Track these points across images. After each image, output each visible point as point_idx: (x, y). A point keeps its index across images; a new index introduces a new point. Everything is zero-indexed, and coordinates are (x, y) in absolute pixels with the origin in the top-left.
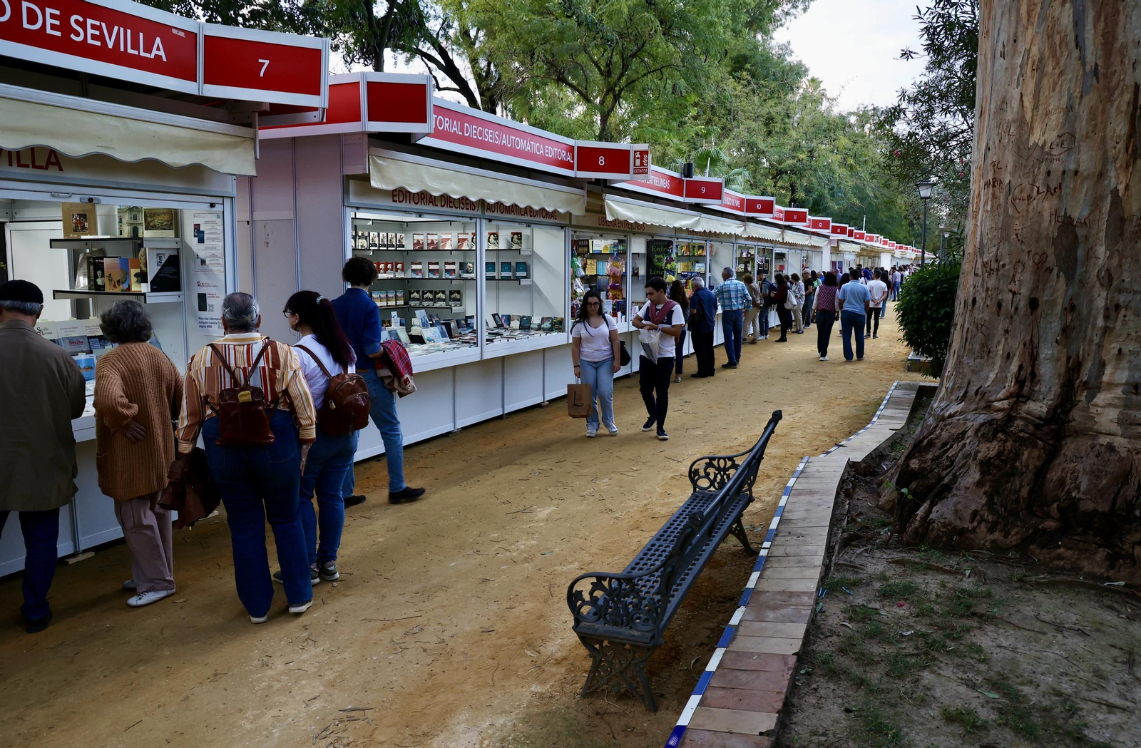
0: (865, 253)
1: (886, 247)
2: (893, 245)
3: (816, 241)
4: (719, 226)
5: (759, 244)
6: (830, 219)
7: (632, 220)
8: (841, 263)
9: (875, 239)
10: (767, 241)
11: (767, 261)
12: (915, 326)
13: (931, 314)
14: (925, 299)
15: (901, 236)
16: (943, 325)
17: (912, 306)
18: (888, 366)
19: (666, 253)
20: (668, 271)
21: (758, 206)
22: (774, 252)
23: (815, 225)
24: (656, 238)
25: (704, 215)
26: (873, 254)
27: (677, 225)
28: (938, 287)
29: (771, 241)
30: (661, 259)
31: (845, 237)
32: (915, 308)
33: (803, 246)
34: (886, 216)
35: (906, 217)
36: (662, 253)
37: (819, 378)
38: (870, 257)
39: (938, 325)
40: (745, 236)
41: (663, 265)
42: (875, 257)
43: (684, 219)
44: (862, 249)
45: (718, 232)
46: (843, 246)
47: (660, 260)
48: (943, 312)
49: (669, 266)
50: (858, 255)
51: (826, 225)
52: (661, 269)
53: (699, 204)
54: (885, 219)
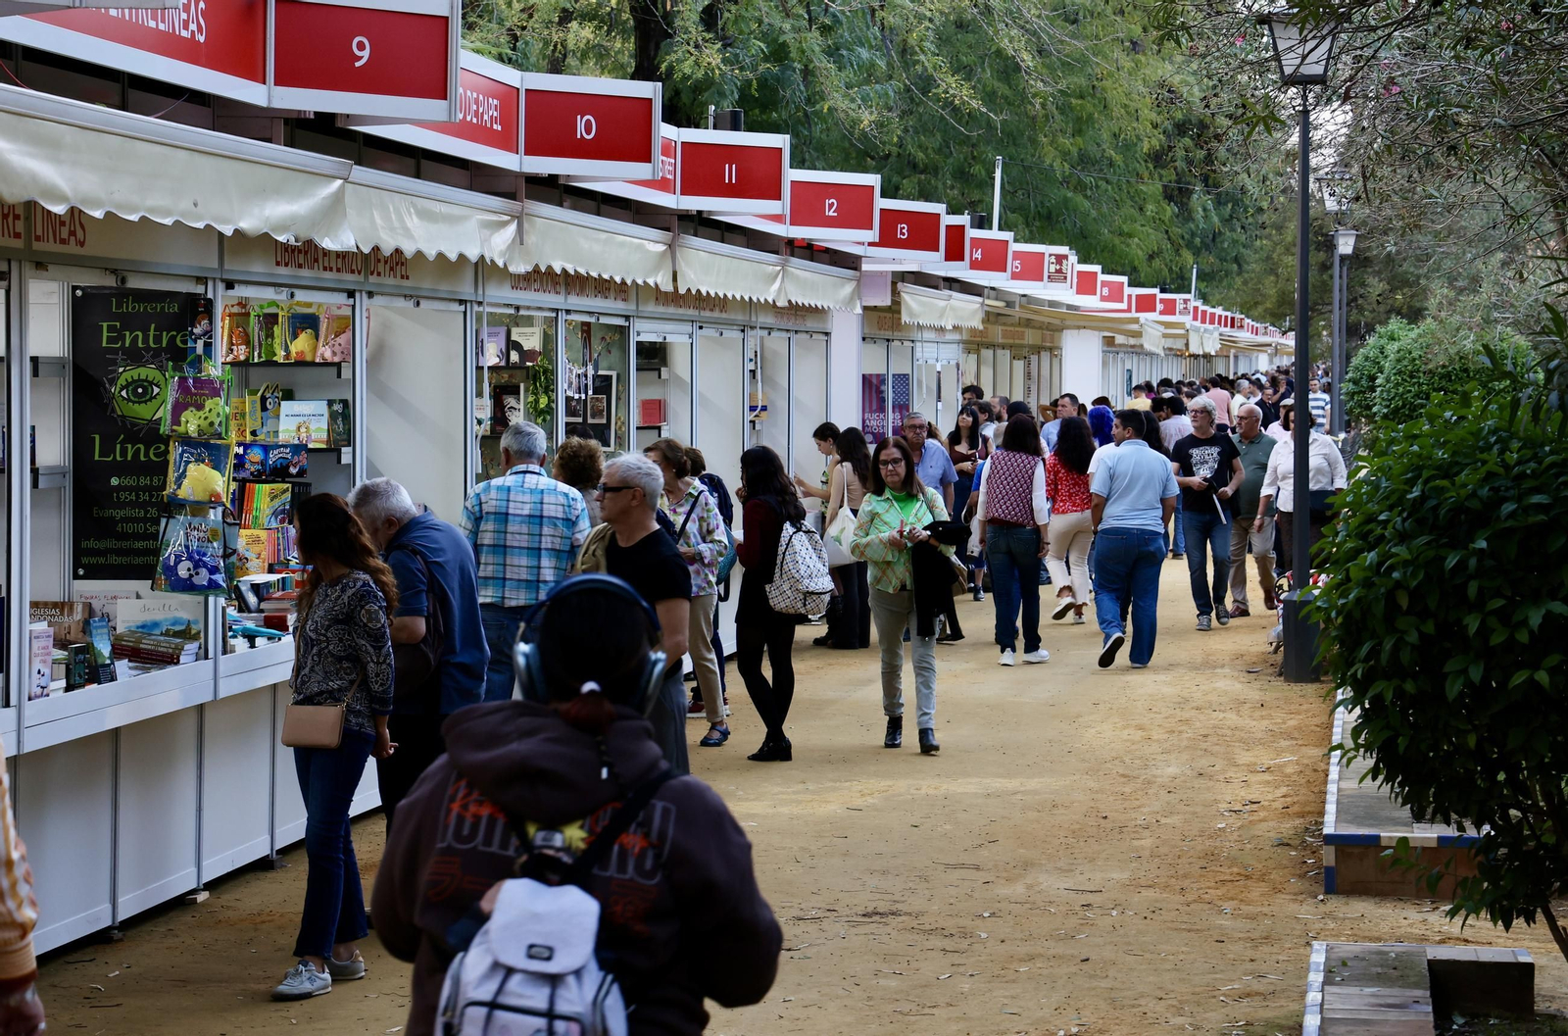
0: (998, 333)
1: (1089, 302)
2: (1115, 294)
3: (807, 284)
4: (413, 222)
5: (575, 301)
6: (872, 180)
7: (61, 198)
8: (903, 380)
9: (1050, 267)
10: (602, 286)
11: (603, 385)
12: (1409, 687)
13: (1484, 632)
14: (1451, 561)
15: (1137, 250)
16: (1542, 677)
17: (1390, 596)
18: (1226, 873)
19: (179, 355)
20: (186, 440)
21: (585, 127)
22: (633, 339)
23: (808, 205)
24: (135, 283)
25: (360, 173)
26: (1030, 337)
27: (250, 222)
28: (1508, 508)
29: (621, 290)
30: (147, 384)
31: (932, 262)
32: (1404, 601)
33: (750, 305)
34: (1065, 155)
35: (1158, 158)
36: (156, 356)
37: (937, 942)
38: (1018, 352)
39: (1519, 678)
40: (520, 267)
41: (165, 413)
42: (1038, 350)
43: (278, 192)
44: (991, 317)
45: (409, 249)
46: (918, 304)
47: (143, 391)
48: (1535, 619)
49: (191, 422)
50: (975, 344)
51: (854, 209)
52: (151, 435)
53: (332, 117)
54: (1061, 168)
